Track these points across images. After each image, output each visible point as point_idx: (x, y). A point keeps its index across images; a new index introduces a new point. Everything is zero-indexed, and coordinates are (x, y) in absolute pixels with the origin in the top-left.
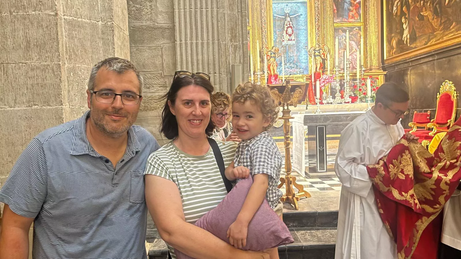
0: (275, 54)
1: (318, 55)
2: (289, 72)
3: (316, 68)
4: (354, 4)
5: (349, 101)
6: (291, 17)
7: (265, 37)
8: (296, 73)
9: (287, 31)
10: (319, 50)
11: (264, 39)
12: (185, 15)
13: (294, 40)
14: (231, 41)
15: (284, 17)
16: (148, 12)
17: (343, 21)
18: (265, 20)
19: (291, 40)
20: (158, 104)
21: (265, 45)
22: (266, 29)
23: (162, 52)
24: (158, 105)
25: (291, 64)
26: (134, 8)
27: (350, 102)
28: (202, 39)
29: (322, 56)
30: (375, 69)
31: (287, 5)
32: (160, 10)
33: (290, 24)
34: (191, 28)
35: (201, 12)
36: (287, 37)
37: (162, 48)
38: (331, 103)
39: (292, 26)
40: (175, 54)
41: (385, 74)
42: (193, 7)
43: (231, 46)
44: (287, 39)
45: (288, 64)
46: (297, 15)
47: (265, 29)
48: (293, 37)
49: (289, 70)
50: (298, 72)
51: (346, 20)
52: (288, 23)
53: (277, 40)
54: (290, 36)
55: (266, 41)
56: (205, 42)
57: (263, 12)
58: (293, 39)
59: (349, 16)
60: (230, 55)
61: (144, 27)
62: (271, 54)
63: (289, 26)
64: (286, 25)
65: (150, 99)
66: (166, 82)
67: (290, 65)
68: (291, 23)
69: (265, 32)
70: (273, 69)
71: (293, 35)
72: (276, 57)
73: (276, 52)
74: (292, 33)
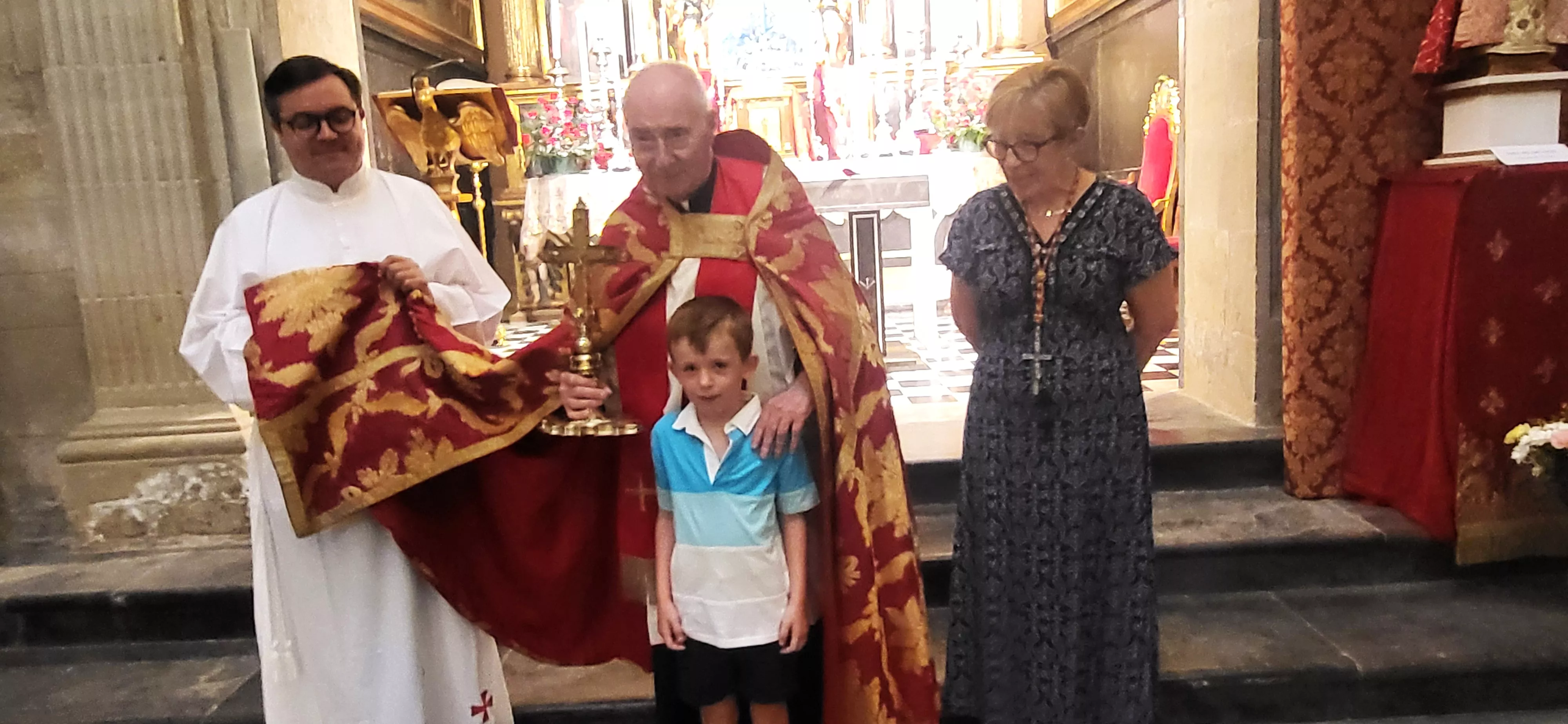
70: (696, 56)
72: (701, 15)
73: (707, 2)
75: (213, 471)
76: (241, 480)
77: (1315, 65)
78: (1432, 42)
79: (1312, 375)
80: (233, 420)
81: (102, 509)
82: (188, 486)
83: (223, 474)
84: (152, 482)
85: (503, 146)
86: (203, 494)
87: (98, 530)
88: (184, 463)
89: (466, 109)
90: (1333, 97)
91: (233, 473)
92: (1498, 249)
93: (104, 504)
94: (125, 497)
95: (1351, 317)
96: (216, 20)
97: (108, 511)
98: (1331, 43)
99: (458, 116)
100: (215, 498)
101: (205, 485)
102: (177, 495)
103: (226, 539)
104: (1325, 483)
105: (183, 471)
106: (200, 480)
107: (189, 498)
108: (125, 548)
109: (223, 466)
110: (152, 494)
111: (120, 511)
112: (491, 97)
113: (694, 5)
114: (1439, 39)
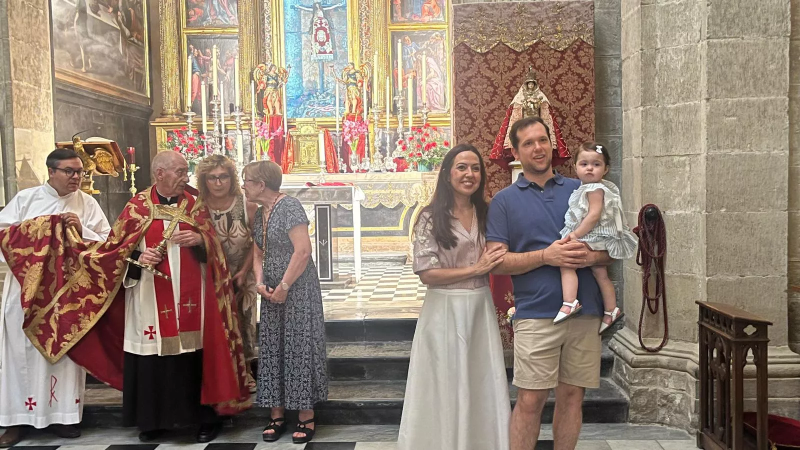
0: (276, 80)
1: (352, 84)
2: (316, 112)
3: (351, 106)
5: (393, 168)
6: (324, 9)
7: (269, 46)
8: (329, 114)
9: (316, 35)
10: (354, 74)
11: (268, 50)
13: (331, 52)
15: (312, 10)
17: (412, 21)
19: (325, 52)
22: (271, 33)
25: (327, 96)
27: (395, 170)
29: (360, 84)
33: (321, 24)
36: (317, 47)
38: (367, 171)
39: (327, 27)
44: (318, 52)
45: (320, 97)
46: (336, 6)
47: (269, 32)
48: (328, 47)
49: (318, 108)
51: (417, 18)
52: (319, 21)
53: (303, 52)
54: (322, 46)
55: (271, 54)
58: (328, 51)
59: (423, 11)
62: (268, 80)
63: (319, 26)
64: (316, 25)
67: (324, 98)
68: (324, 21)
69: (269, 37)
70: (274, 107)
71: (328, 44)
72: (278, 85)
73: (282, 76)
74: (326, 39)
89: (99, 151)
99: (94, 154)
112: (110, 146)
113: (273, 79)
114: (498, 145)
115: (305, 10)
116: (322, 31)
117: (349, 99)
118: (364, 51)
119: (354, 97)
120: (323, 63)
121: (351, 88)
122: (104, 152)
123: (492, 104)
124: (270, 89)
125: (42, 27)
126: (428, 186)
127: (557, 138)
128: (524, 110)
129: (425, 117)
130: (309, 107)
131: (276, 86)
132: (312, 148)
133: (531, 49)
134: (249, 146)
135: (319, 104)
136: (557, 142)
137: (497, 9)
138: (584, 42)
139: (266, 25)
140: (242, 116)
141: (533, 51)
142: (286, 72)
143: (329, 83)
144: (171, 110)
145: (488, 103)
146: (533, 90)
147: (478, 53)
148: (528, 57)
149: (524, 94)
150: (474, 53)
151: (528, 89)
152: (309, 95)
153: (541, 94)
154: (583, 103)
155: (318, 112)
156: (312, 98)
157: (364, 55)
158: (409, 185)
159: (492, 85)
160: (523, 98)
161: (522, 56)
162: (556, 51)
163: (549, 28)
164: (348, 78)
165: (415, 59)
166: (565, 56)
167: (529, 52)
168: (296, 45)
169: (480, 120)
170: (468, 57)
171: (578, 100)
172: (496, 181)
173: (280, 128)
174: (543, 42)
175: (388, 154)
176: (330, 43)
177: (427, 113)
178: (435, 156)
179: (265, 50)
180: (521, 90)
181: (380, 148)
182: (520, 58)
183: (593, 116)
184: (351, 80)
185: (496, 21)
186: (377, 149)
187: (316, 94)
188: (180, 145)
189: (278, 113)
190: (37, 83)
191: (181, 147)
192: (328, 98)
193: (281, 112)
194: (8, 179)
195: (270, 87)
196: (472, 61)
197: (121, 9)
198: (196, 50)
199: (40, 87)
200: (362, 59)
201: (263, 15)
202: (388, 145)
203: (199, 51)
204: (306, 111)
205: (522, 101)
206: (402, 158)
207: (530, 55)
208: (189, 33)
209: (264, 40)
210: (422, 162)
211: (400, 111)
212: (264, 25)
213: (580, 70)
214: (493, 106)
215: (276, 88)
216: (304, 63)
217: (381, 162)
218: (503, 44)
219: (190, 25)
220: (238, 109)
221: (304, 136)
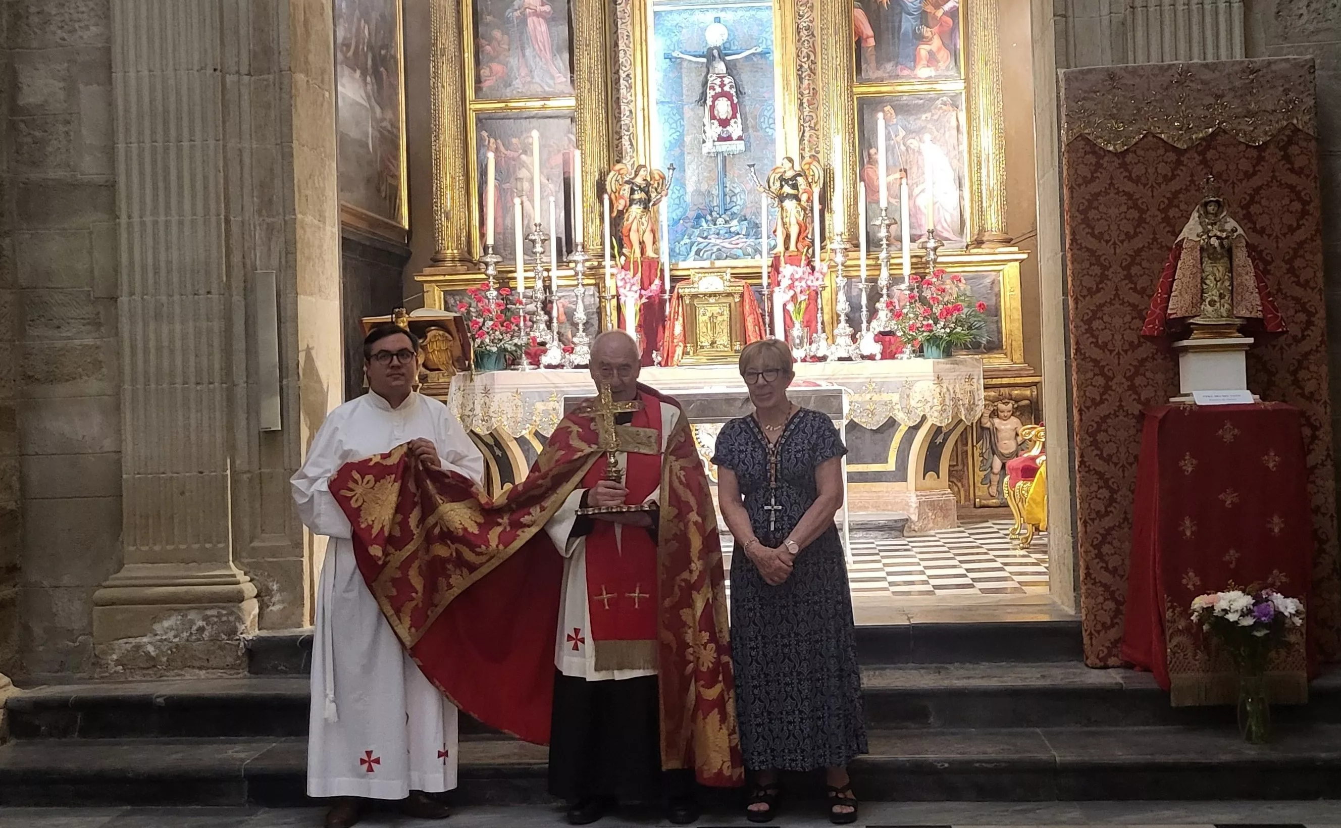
0: (647, 193)
1: (789, 196)
2: (715, 249)
3: (788, 237)
4: (935, 17)
5: (874, 352)
6: (728, 58)
7: (628, 130)
8: (740, 252)
9: (712, 108)
10: (794, 178)
11: (627, 138)
12: (141, 156)
13: (740, 138)
14: (260, 215)
15: (704, 60)
16: (59, 148)
17: (897, 77)
18: (628, 75)
19: (729, 138)
20: (80, 366)
21: (628, 158)
22: (632, 106)
23: (91, 242)
24: (80, 370)
25: (732, 219)
26: (29, 140)
27: (878, 356)
28: (181, 213)
29: (804, 197)
30: (992, 241)
31: (718, 20)
32: (88, 142)
33: (722, 85)
34: (155, 188)
35: (179, 149)
36: (714, 130)
37: (91, 233)
38: (824, 359)
39: (733, 92)
40: (115, 248)
41: (1022, 261)
42: (160, 137)
43: (260, 225)
44: (715, 137)
45: (720, 221)
46: (753, 51)
47: (628, 103)
48: (735, 129)
49: (718, 241)
50: (750, 250)
51: (906, 72)
52: (718, 82)
53: (688, 139)
54: (724, 127)
55: (631, 144)
56: (188, 218)
57: (621, 45)
58: (735, 136)
59: (917, 58)
60: (257, 247)
61: (50, 183)
62: (632, 192)
63: (718, 90)
64: (712, 88)
65: (60, 353)
66: (98, 313)
67: (726, 222)
68: (727, 80)
69: (628, 113)
70: (642, 243)
71: (735, 122)
72: (649, 201)
73: (656, 185)
74: (731, 113)
75: (217, 617)
76: (237, 624)
77: (1089, 322)
78: (1153, 312)
79: (1096, 565)
80: (234, 576)
81: (123, 645)
82: (195, 628)
83: (224, 619)
84: (166, 624)
85: (458, 361)
86: (206, 635)
87: (118, 662)
88: (194, 608)
89: (433, 333)
90: (1104, 347)
91: (232, 618)
92: (1188, 465)
93: (125, 640)
94: (145, 635)
95: (1126, 519)
96: (248, 262)
97: (128, 647)
98: (1100, 307)
99: (426, 337)
100: (214, 639)
101: (209, 628)
102: (185, 635)
103: (219, 673)
104: (1110, 655)
105: (192, 615)
106: (204, 623)
107: (194, 637)
108: (138, 678)
109: (224, 612)
110: (166, 633)
111: (138, 647)
112: (453, 323)
113: (641, 189)
114: (1158, 311)
115: (690, 61)
116: (725, 99)
117: (784, 224)
118: (807, 135)
119: (794, 221)
120: (725, 159)
121: (790, 204)
122: (441, 332)
123: (1136, 240)
124: (636, 210)
125: (328, 121)
126: (945, 386)
127: (1261, 300)
128: (1202, 249)
129: (932, 256)
130: (700, 240)
131: (646, 204)
132: (720, 318)
133: (1204, 143)
134: (595, 316)
135: (718, 234)
136: (1262, 304)
137: (1141, 76)
138: (1299, 130)
139: (623, 91)
140: (587, 260)
141: (1208, 147)
142: (663, 178)
143: (735, 195)
144: (450, 251)
145: (1129, 237)
146: (1216, 215)
147: (1109, 151)
148: (1198, 158)
149: (1200, 223)
150: (1102, 153)
151: (1207, 213)
152: (698, 217)
153: (1231, 224)
154: (1301, 235)
155: (719, 250)
156: (704, 224)
157: (806, 142)
158: (906, 387)
159: (1135, 206)
160: (1200, 230)
161: (1187, 155)
162: (1248, 146)
163: (1235, 106)
164: (782, 186)
165: (903, 148)
166: (1266, 154)
167: (1200, 149)
168: (674, 125)
169: (1115, 267)
170: (1091, 159)
171: (1292, 230)
172: (1148, 374)
173: (657, 281)
174: (1225, 132)
175: (864, 325)
176: (739, 120)
177: (935, 249)
178: (959, 329)
179: (621, 138)
180: (1195, 215)
181: (847, 315)
182: (1184, 159)
183: (1319, 258)
184: (787, 189)
185: (1140, 97)
186: (843, 318)
187: (711, 215)
188: (480, 315)
189: (650, 253)
190: (322, 218)
191: (481, 320)
192: (735, 222)
193: (656, 251)
194: (285, 382)
195: (637, 206)
196: (1098, 166)
197: (370, 71)
198: (492, 140)
199: (324, 223)
200: (803, 149)
201: (617, 72)
202: (864, 309)
203: (499, 141)
204: (694, 249)
205: (1198, 236)
206: (890, 333)
207: (1202, 153)
208: (481, 110)
209: (619, 120)
210: (934, 340)
211: (884, 246)
212: (618, 90)
213: (1293, 179)
214: (1138, 243)
215: (646, 208)
216: (688, 158)
217: (848, 340)
218: (1154, 136)
219: (481, 95)
220: (580, 248)
221: (705, 295)
